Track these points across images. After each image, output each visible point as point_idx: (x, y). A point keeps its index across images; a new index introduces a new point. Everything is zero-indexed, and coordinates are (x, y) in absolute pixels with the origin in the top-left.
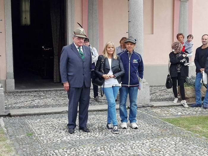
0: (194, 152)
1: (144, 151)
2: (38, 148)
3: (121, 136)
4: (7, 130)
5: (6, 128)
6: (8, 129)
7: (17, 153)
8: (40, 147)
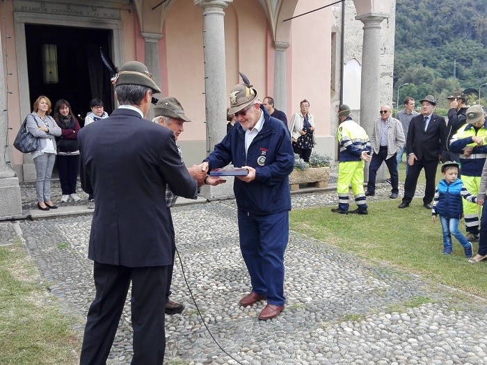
0: (302, 261)
1: (233, 262)
2: (76, 267)
3: (199, 242)
4: (27, 241)
5: (25, 238)
6: (28, 239)
7: (43, 275)
8: (79, 265)
